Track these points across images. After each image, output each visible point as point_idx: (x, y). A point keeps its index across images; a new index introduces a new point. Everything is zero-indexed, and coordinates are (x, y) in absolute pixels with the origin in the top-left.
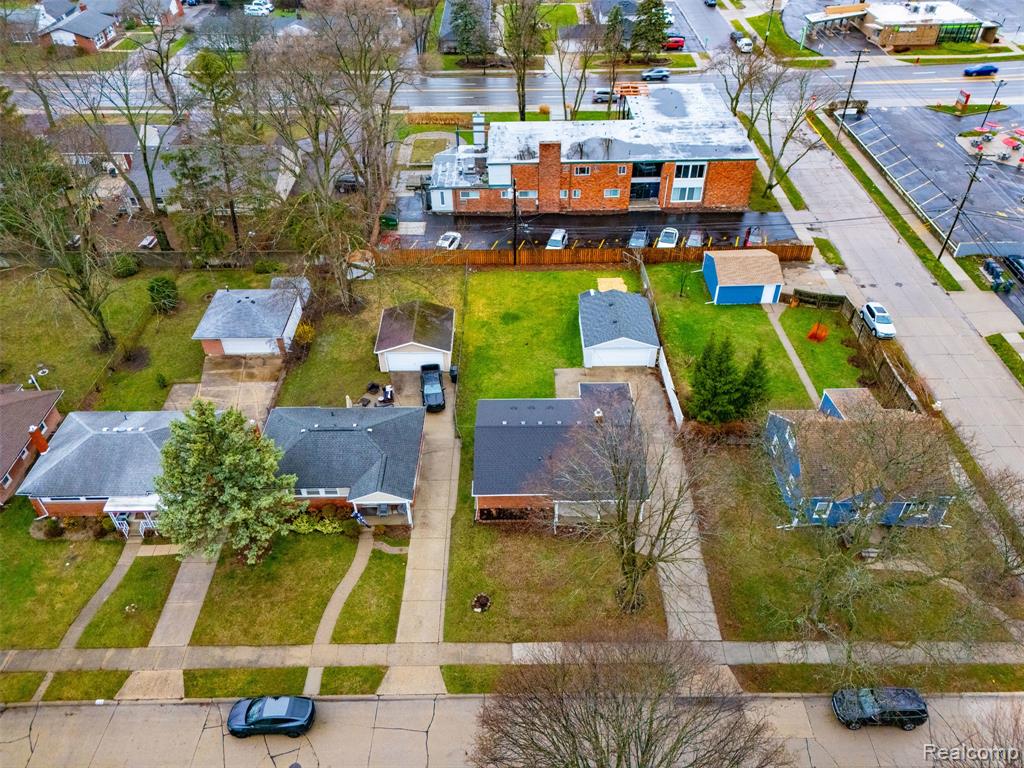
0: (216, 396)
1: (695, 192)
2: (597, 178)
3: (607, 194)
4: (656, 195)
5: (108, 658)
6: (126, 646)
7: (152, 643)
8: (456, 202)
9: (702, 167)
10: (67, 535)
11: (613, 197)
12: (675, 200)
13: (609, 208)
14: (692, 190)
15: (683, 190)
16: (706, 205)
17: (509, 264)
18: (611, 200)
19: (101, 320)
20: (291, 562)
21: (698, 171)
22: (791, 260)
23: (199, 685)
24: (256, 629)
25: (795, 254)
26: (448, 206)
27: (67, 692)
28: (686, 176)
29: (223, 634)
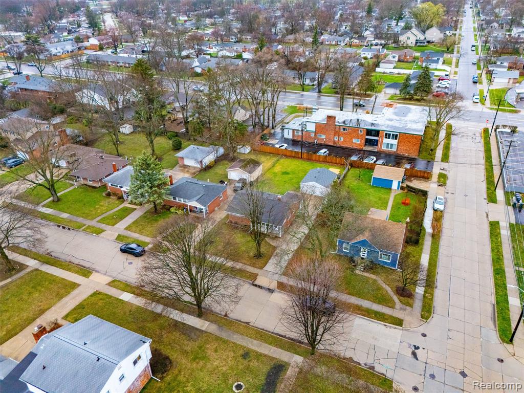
0: (174, 174)
1: (394, 147)
2: (350, 133)
3: (355, 141)
4: (377, 145)
5: (103, 226)
6: (109, 225)
7: (115, 226)
8: (293, 135)
9: (397, 135)
10: (111, 197)
11: (357, 142)
12: (384, 148)
13: (355, 147)
14: (392, 145)
15: (388, 144)
16: (398, 152)
17: (299, 158)
18: (356, 144)
19: (153, 146)
20: (164, 218)
21: (395, 137)
22: (420, 177)
23: (120, 238)
24: (144, 231)
25: (422, 175)
26: (290, 137)
27: (88, 230)
28: (389, 138)
29: (134, 229)
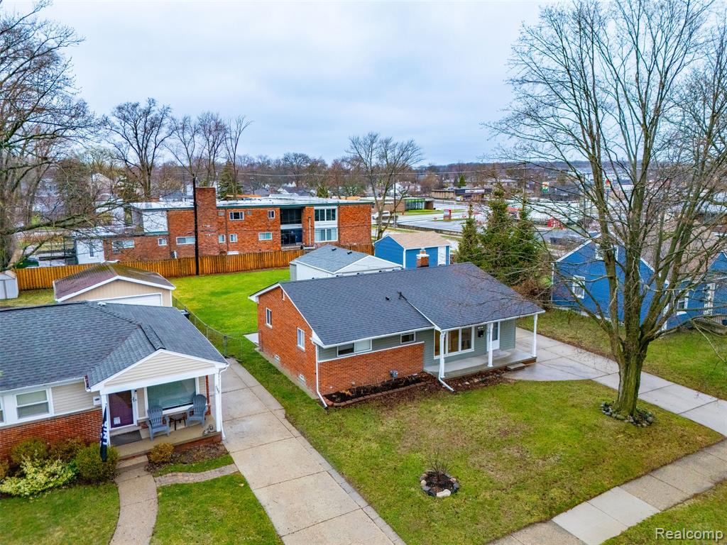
1: (332, 233)
2: (250, 222)
3: (261, 237)
4: (300, 240)
9: (334, 211)
11: (267, 240)
12: (318, 241)
14: (329, 230)
15: (323, 231)
16: (342, 244)
17: (191, 274)
18: (265, 242)
21: (331, 215)
26: (98, 259)
28: (323, 219)
